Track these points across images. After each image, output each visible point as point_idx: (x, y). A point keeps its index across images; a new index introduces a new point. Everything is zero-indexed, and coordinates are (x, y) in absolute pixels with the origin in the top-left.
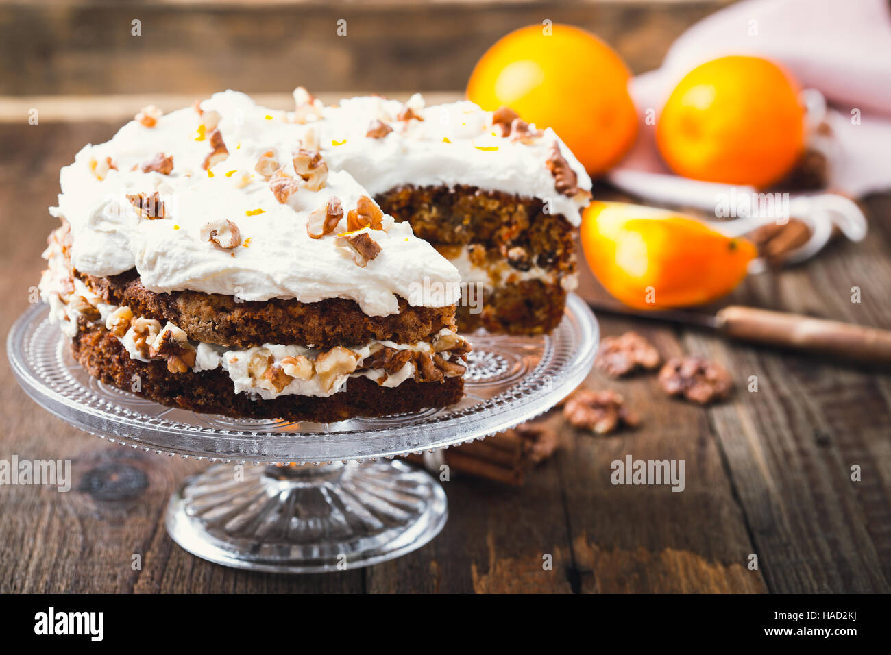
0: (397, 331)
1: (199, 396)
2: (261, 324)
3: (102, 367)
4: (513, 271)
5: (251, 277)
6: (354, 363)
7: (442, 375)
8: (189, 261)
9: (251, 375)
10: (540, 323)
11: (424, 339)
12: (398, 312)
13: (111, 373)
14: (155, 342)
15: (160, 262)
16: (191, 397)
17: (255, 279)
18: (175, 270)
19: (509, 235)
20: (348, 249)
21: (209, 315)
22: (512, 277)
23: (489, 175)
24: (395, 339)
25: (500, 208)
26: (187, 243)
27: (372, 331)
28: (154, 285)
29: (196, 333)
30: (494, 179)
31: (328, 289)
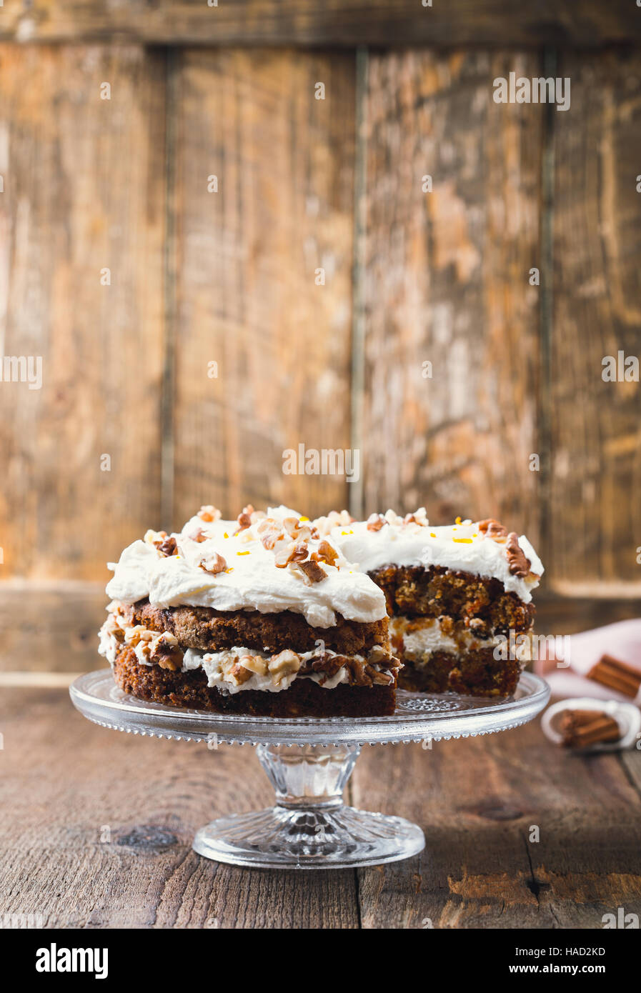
0: (337, 642)
1: (186, 693)
2: (230, 630)
3: (126, 679)
4: (475, 639)
5: (225, 591)
6: (299, 665)
7: (370, 680)
8: (181, 579)
9: (221, 671)
10: (498, 687)
11: (360, 652)
12: (335, 625)
13: (131, 682)
14: (153, 647)
15: (161, 581)
16: (180, 693)
17: (226, 593)
18: (170, 587)
19: (472, 608)
20: (299, 572)
21: (193, 623)
22: (474, 645)
23: (456, 558)
25: (465, 586)
26: (184, 568)
28: (156, 601)
29: (184, 640)
30: (460, 561)
31: (280, 601)
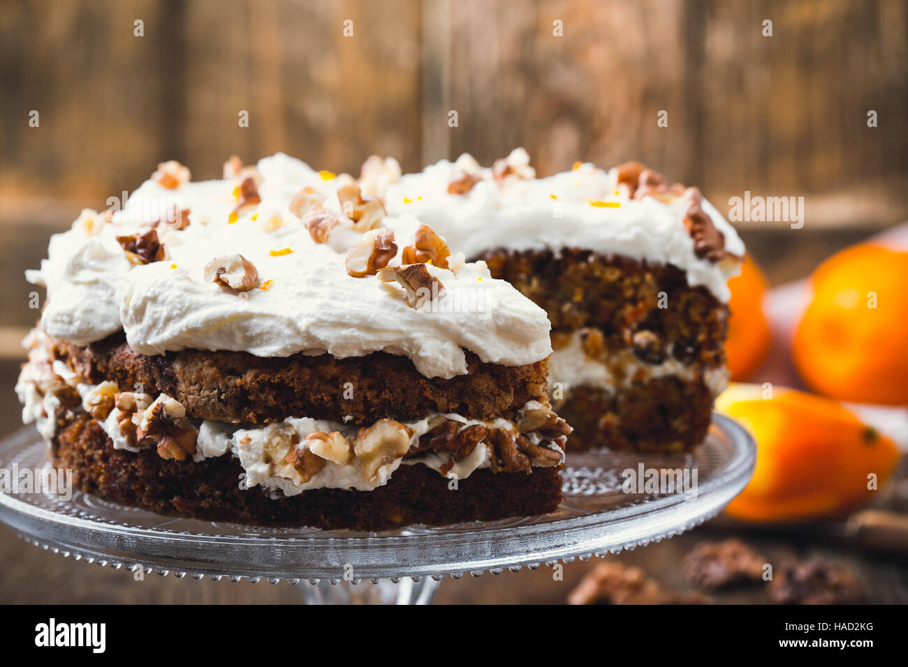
0: (466, 400)
1: (203, 496)
2: (281, 389)
3: (83, 469)
4: (641, 364)
5: (268, 323)
6: (407, 443)
7: (527, 462)
8: (187, 305)
9: (268, 460)
10: (680, 437)
11: (504, 415)
12: (466, 372)
13: (94, 476)
14: (142, 420)
15: (150, 309)
16: (192, 497)
17: (272, 327)
18: (168, 320)
19: (636, 314)
20: (397, 285)
21: (214, 379)
22: (640, 373)
23: (606, 234)
24: (463, 412)
25: (621, 279)
26: (185, 284)
27: (431, 398)
28: (142, 343)
29: (197, 407)
30: (613, 240)
31: (370, 337)
